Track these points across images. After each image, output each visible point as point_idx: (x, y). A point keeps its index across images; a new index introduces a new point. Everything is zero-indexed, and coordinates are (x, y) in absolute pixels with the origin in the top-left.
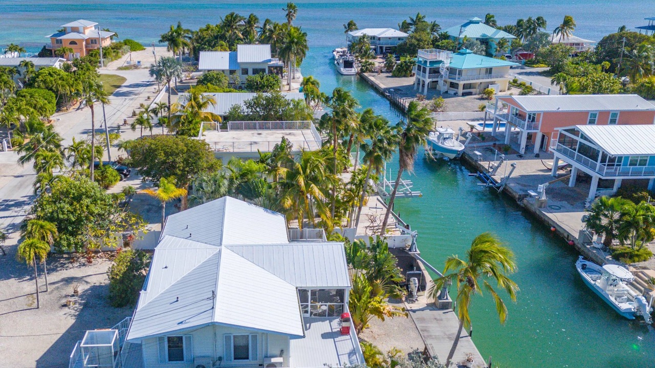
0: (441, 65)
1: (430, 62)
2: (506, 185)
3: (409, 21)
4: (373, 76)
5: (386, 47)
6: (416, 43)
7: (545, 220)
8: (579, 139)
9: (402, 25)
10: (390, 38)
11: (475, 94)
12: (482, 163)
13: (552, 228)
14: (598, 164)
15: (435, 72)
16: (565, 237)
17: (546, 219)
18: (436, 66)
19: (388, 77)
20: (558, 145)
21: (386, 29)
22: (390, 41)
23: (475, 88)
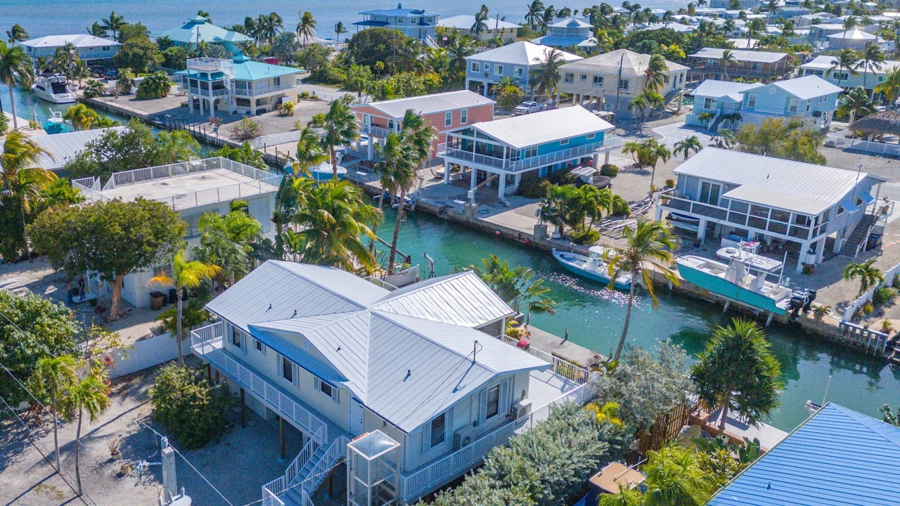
0: (224, 77)
1: (212, 74)
2: (417, 201)
3: (101, 24)
4: (111, 101)
5: (88, 61)
6: (142, 52)
7: (484, 227)
8: (475, 139)
9: (93, 29)
10: (91, 48)
11: (269, 111)
12: (370, 184)
13: (498, 232)
14: (504, 160)
15: (219, 87)
16: (516, 237)
17: (485, 225)
18: (218, 79)
19: (131, 100)
20: (447, 150)
21: (77, 36)
22: (93, 52)
23: (266, 104)
